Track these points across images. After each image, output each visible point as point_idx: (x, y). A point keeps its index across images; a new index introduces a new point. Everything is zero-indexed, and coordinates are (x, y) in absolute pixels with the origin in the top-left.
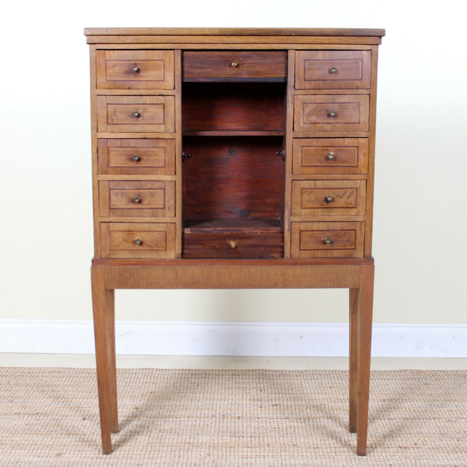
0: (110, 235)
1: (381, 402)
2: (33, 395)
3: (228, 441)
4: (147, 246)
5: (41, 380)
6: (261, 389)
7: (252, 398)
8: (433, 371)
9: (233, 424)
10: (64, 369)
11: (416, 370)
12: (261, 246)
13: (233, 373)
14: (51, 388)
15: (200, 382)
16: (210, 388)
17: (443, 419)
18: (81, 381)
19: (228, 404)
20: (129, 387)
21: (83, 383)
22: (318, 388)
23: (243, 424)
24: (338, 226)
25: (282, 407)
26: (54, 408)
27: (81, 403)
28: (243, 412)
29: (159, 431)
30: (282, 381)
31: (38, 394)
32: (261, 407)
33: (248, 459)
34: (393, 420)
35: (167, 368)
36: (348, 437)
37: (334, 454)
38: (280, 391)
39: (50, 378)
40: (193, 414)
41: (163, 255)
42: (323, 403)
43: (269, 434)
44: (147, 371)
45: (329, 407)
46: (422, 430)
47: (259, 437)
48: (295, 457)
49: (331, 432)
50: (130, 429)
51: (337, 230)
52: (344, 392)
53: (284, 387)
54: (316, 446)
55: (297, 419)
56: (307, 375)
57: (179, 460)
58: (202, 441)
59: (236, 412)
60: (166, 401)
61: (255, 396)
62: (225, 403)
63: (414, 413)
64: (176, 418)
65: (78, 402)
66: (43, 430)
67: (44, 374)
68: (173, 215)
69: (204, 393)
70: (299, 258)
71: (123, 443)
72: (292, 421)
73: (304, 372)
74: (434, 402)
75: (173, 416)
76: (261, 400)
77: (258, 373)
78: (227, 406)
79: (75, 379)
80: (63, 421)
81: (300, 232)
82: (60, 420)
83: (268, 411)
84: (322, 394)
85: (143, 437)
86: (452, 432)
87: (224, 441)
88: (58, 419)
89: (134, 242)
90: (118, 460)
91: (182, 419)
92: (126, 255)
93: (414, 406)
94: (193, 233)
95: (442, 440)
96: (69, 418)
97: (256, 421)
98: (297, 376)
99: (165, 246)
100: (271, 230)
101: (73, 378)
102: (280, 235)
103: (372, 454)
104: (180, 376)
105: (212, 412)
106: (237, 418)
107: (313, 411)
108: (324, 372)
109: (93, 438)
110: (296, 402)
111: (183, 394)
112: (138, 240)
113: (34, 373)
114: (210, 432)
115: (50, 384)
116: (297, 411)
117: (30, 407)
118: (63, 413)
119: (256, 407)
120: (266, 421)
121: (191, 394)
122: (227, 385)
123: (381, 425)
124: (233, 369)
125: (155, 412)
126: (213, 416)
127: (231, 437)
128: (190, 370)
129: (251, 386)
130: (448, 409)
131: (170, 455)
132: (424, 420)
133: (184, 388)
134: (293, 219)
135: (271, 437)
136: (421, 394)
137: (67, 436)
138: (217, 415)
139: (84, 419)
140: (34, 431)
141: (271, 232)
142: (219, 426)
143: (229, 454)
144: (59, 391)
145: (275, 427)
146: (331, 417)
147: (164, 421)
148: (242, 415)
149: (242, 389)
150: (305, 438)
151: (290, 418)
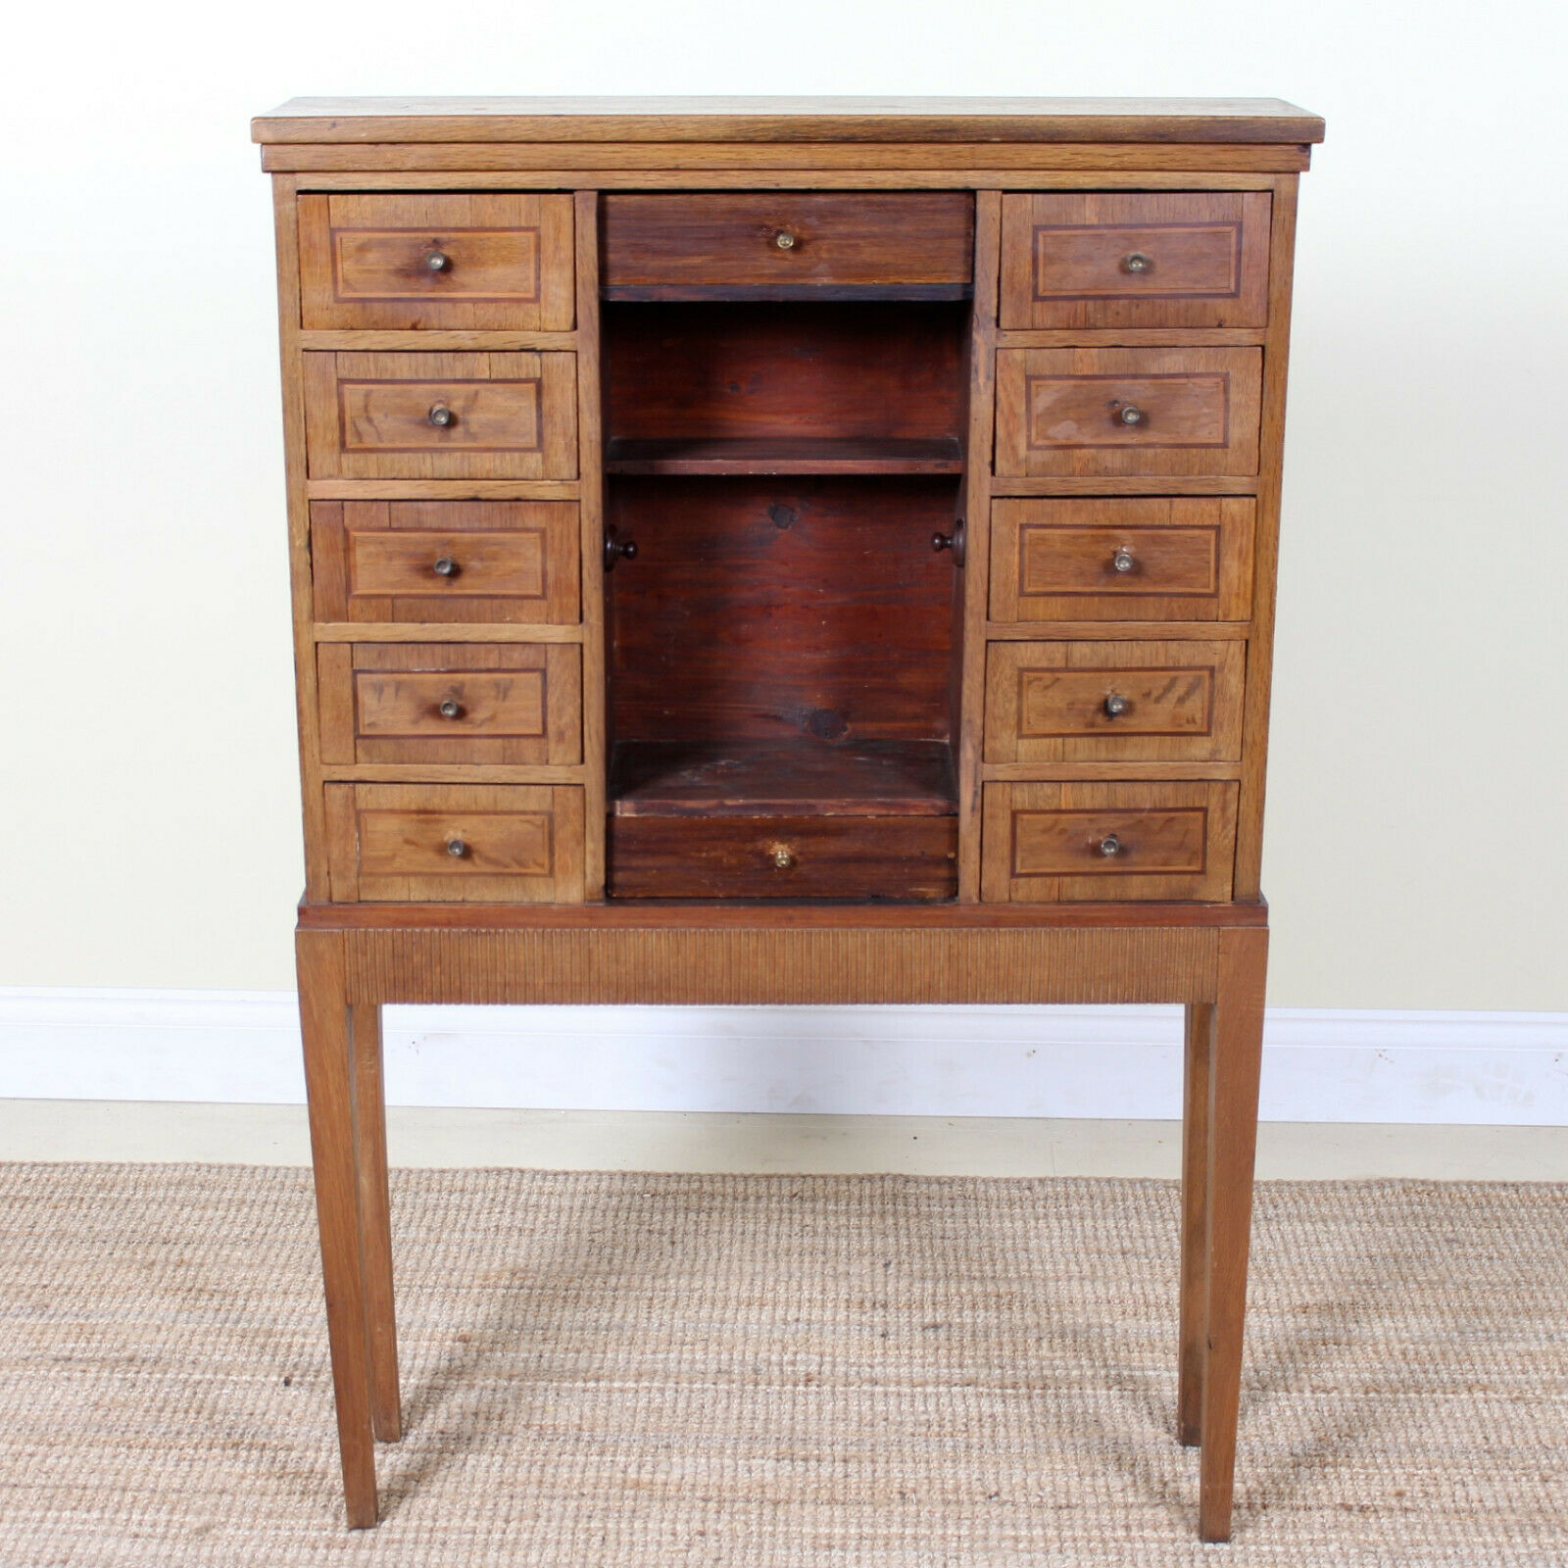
0: (358, 824)
1: (1294, 1316)
2: (116, 1282)
3: (769, 1477)
4: (489, 860)
5: (142, 1217)
6: (889, 1258)
7: (856, 1297)
8: (1481, 1185)
9: (788, 1406)
10: (219, 1172)
11: (1423, 1182)
12: (878, 860)
13: (794, 1192)
14: (176, 1251)
15: (681, 1228)
16: (715, 1254)
17: (1501, 1387)
18: (275, 1222)
19: (773, 1323)
20: (441, 1247)
21: (282, 1229)
22: (1082, 1256)
23: (819, 1407)
24: (1145, 797)
25: (955, 1333)
26: (186, 1338)
27: (278, 1314)
28: (822, 1355)
29: (539, 1435)
30: (960, 1224)
31: (131, 1275)
32: (883, 1336)
33: (834, 1552)
34: (1328, 1393)
35: (570, 1169)
36: (1173, 1462)
37: (1121, 1533)
38: (952, 1266)
39: (171, 1207)
40: (654, 1362)
41: (541, 893)
42: (1094, 1320)
43: (907, 1449)
44: (503, 1181)
45: (1115, 1333)
46: (1427, 1433)
47: (873, 1461)
48: (993, 1543)
49: (1116, 1443)
50: (441, 1424)
51: (1142, 810)
53: (967, 1250)
54: (1064, 1502)
55: (1003, 1387)
57: (603, 1556)
58: (683, 1478)
59: (799, 1357)
60: (564, 1307)
61: (867, 1287)
62: (763, 1318)
63: (1403, 1364)
64: (597, 1380)
65: (269, 1309)
66: (150, 1430)
67: (151, 1194)
68: (575, 757)
69: (692, 1275)
70: (1010, 900)
71: (418, 1481)
72: (989, 1395)
73: (1037, 1188)
74: (1473, 1318)
75: (587, 1370)
76: (885, 1306)
77: (879, 1191)
78: (771, 1331)
79: (256, 1211)
80: (217, 1392)
81: (1014, 815)
82: (204, 1385)
83: (907, 1352)
84: (1093, 1282)
85: (485, 1459)
86: (1527, 1443)
87: (756, 1475)
88: (200, 1382)
89: (443, 849)
90: (399, 1551)
91: (616, 1385)
92: (416, 892)
93: (1405, 1335)
94: (641, 815)
95: (1489, 1479)
96: (235, 1378)
97: (865, 1393)
98: (1011, 1204)
99: (546, 862)
100: (915, 807)
101: (251, 1207)
102: (944, 822)
103: (1249, 1534)
105: (719, 1354)
106: (803, 1379)
107: (1059, 1354)
108: (1106, 1189)
109: (316, 1460)
110: (1005, 1316)
111: (623, 1280)
112: (455, 844)
113: (118, 1188)
114: (708, 1438)
115: (173, 1236)
116: (1007, 1352)
117: (104, 1333)
118: (217, 1357)
119: (866, 1333)
120: (899, 1395)
121: (648, 1278)
122: (773, 1239)
123: (1288, 1413)
124: (793, 1171)
125: (522, 1355)
126: (719, 1371)
127: (778, 1460)
128: (647, 1176)
129: (855, 1245)
130: (1521, 1346)
131: (573, 1534)
132: (1434, 1391)
133: (625, 1251)
134: (989, 771)
135: (914, 1460)
136: (1430, 1282)
137: (231, 1452)
138: (736, 1368)
139: (287, 1383)
140: (119, 1433)
141: (913, 813)
142: (741, 1413)
143: (770, 1529)
144: (201, 1265)
145: (928, 1420)
146: (1119, 1381)
147: (554, 1394)
148: (817, 1368)
149: (821, 1258)
150: (1028, 1466)
151: (980, 1381)
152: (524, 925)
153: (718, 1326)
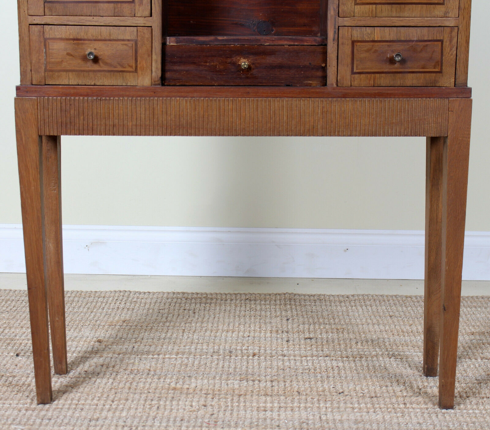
0: (45, 45)
1: (468, 336)
3: (236, 386)
4: (106, 64)
6: (288, 317)
7: (274, 329)
9: (245, 363)
12: (289, 68)
13: (247, 298)
15: (198, 309)
16: (213, 316)
19: (238, 337)
20: (93, 314)
22: (372, 317)
23: (259, 364)
24: (414, 34)
25: (319, 341)
27: (18, 334)
28: (260, 347)
29: (131, 372)
30: (319, 308)
32: (287, 341)
33: (267, 412)
35: (151, 291)
36: (422, 382)
37: (402, 406)
38: (316, 320)
40: (184, 349)
41: (131, 80)
42: (381, 336)
43: (300, 378)
44: (122, 294)
45: (390, 341)
47: (285, 382)
48: (341, 410)
49: (396, 376)
50: (86, 368)
51: (413, 41)
52: (411, 322)
53: (322, 316)
54: (374, 395)
55: (342, 357)
56: (355, 300)
57: (157, 413)
58: (196, 387)
59: (249, 348)
60: (145, 332)
61: (279, 326)
62: (233, 335)
64: (159, 355)
65: (13, 332)
68: (147, 13)
69: (202, 322)
70: (351, 86)
71: (72, 388)
72: (336, 360)
73: (351, 297)
75: (154, 352)
76: (287, 332)
77: (283, 298)
78: (237, 340)
79: (14, 303)
81: (353, 42)
83: (298, 346)
84: (379, 325)
85: (105, 381)
87: (231, 386)
89: (85, 58)
90: (60, 412)
91: (167, 356)
92: (73, 80)
94: (179, 44)
97: (280, 359)
98: (340, 302)
99: (134, 65)
100: (306, 41)
101: (12, 302)
102: (320, 49)
103: (462, 406)
104: (169, 300)
105: (214, 347)
106: (252, 355)
107: (366, 347)
108: (380, 298)
109: (26, 381)
110: (341, 335)
111: (172, 324)
112: (91, 53)
114: (208, 374)
116: (343, 346)
119: (279, 341)
120: (295, 360)
121: (183, 324)
122: (238, 312)
123: (472, 366)
124: (247, 292)
125: (127, 346)
126: (214, 352)
128: (183, 293)
129: (274, 314)
131: (144, 406)
133: (173, 315)
134: (341, 22)
135: (303, 381)
138: (221, 352)
139: (17, 355)
141: (306, 44)
142: (224, 366)
143: (237, 404)
145: (309, 368)
146: (393, 355)
147: (139, 359)
148: (258, 351)
149: (259, 317)
150: (356, 383)
151: (331, 356)
152: (123, 96)
153: (214, 338)
